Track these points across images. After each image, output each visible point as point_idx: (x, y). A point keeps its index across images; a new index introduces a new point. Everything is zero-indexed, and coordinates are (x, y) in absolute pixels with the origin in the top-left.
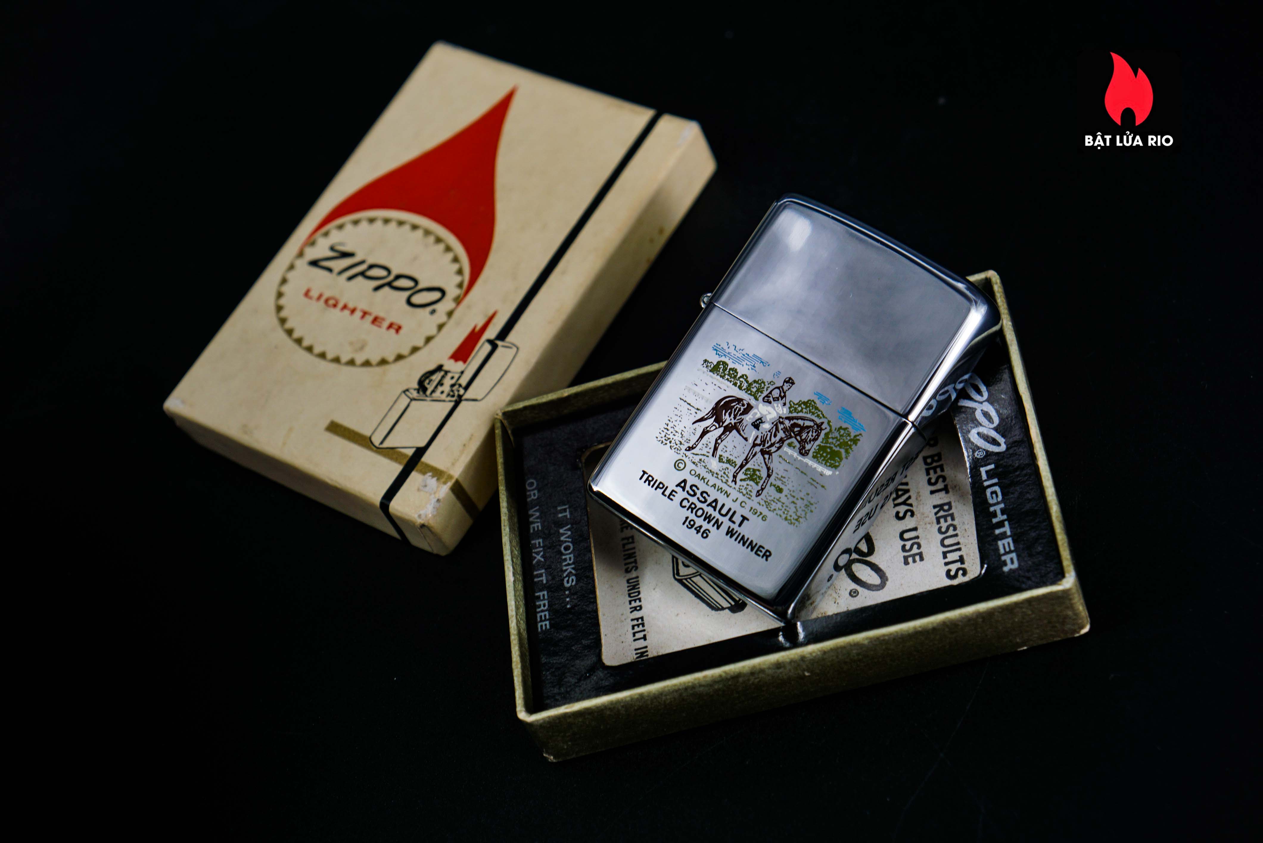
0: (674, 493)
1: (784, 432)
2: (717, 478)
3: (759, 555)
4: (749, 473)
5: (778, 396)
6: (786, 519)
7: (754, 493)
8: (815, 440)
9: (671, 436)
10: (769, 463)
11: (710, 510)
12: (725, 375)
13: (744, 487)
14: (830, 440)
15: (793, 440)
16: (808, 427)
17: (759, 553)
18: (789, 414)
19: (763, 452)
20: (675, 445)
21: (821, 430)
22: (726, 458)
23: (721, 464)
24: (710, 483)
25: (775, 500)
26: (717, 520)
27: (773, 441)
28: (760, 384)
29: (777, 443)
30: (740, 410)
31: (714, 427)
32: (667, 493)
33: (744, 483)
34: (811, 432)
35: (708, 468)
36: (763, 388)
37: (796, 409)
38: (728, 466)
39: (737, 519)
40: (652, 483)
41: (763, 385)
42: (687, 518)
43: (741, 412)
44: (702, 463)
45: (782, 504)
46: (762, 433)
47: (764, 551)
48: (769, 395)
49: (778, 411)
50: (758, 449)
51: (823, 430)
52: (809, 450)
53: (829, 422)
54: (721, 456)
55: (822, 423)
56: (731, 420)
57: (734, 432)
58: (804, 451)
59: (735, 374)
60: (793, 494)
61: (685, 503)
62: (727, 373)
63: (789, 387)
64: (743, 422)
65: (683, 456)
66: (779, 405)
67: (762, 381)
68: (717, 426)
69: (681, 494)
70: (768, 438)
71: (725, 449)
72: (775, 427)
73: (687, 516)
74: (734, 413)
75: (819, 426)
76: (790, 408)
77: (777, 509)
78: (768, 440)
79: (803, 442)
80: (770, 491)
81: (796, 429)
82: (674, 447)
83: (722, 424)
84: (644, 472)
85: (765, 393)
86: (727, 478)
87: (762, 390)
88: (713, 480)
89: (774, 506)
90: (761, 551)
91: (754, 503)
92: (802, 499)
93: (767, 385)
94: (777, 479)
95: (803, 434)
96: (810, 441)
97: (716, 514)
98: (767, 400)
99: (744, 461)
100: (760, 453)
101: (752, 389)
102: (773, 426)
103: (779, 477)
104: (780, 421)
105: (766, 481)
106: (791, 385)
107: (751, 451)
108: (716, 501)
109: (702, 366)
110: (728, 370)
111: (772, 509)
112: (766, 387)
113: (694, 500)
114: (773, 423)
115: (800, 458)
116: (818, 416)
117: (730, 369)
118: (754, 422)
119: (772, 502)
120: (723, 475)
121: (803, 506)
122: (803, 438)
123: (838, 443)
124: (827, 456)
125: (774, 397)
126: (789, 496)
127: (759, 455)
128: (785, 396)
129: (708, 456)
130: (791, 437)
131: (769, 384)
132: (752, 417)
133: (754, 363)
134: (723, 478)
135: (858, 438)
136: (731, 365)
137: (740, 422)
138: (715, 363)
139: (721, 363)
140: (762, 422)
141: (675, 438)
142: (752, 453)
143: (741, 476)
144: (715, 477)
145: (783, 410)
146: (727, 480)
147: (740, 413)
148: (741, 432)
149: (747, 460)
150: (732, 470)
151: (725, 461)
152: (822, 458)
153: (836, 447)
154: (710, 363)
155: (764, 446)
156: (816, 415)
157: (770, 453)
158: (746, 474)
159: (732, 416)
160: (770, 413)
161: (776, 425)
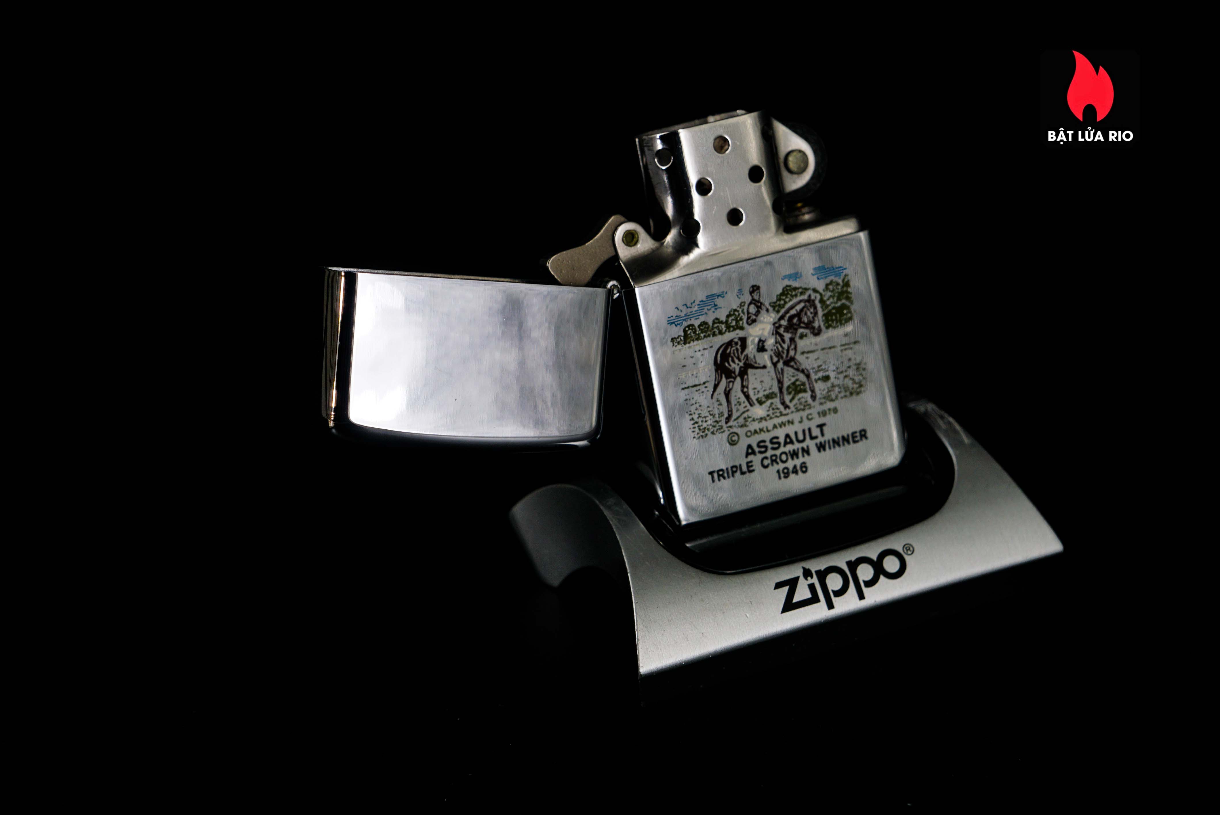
0: (750, 464)
1: (788, 332)
2: (771, 418)
3: (857, 442)
4: (791, 389)
5: (756, 309)
6: (851, 394)
7: (810, 400)
8: (816, 314)
9: (705, 425)
10: (799, 366)
11: (789, 448)
12: (699, 334)
13: (799, 404)
14: (828, 302)
15: (800, 331)
16: (802, 310)
17: (856, 439)
18: (778, 314)
19: (786, 363)
20: (714, 428)
21: (814, 301)
22: (763, 397)
23: (764, 405)
24: (770, 428)
25: (830, 389)
26: (803, 449)
27: (786, 347)
28: (734, 314)
29: (790, 345)
30: (737, 350)
31: (731, 384)
32: (745, 469)
33: (795, 401)
35: (757, 419)
36: (739, 315)
37: (779, 305)
38: (770, 401)
39: (816, 432)
40: (726, 475)
41: (737, 313)
42: (778, 471)
43: (740, 350)
44: (750, 420)
45: (838, 387)
46: (772, 350)
47: (858, 434)
48: (749, 316)
49: (768, 321)
50: (780, 365)
52: (819, 327)
53: (815, 291)
54: (757, 400)
55: (810, 296)
56: (738, 364)
57: (750, 371)
58: (815, 331)
59: (707, 326)
60: (839, 370)
61: (766, 462)
62: (700, 332)
63: (758, 294)
64: (749, 357)
65: (729, 430)
66: (765, 316)
67: (733, 310)
68: (732, 380)
69: (756, 459)
70: (780, 349)
71: (756, 391)
72: (777, 336)
73: (776, 470)
74: (736, 357)
75: (810, 302)
76: (774, 309)
77: (838, 394)
78: (782, 351)
79: (809, 325)
80: (820, 387)
82: (715, 430)
83: (735, 374)
84: (711, 473)
85: (745, 317)
86: (778, 411)
87: (740, 317)
88: (769, 424)
89: (833, 395)
90: (857, 437)
91: (817, 407)
92: (849, 367)
96: (813, 318)
97: (797, 446)
98: (752, 322)
99: (779, 385)
100: (785, 366)
101: (732, 325)
103: (817, 369)
104: (777, 327)
105: (810, 382)
106: (758, 291)
107: (777, 372)
108: (787, 436)
109: (674, 347)
110: (698, 329)
111: (834, 398)
113: (770, 453)
114: (773, 334)
115: (818, 339)
116: (802, 293)
117: (699, 326)
118: (758, 348)
119: (830, 393)
120: (774, 411)
121: (854, 372)
122: (806, 322)
123: (835, 299)
124: (836, 317)
125: (754, 313)
126: (837, 376)
127: (786, 369)
128: (761, 303)
129: (748, 410)
130: (796, 330)
132: (753, 346)
133: (713, 303)
134: (775, 414)
135: (846, 280)
136: (697, 323)
137: (747, 359)
138: (683, 334)
139: (687, 329)
140: (764, 342)
141: (709, 422)
142: (779, 372)
143: (787, 398)
144: (769, 419)
145: (771, 317)
146: (781, 412)
147: (741, 352)
148: (756, 365)
149: (780, 382)
150: (777, 401)
151: (765, 400)
152: (835, 322)
153: (836, 303)
154: (678, 338)
155: (782, 358)
156: (799, 294)
157: (793, 359)
158: (789, 393)
159: (737, 361)
160: (763, 329)
161: (777, 333)
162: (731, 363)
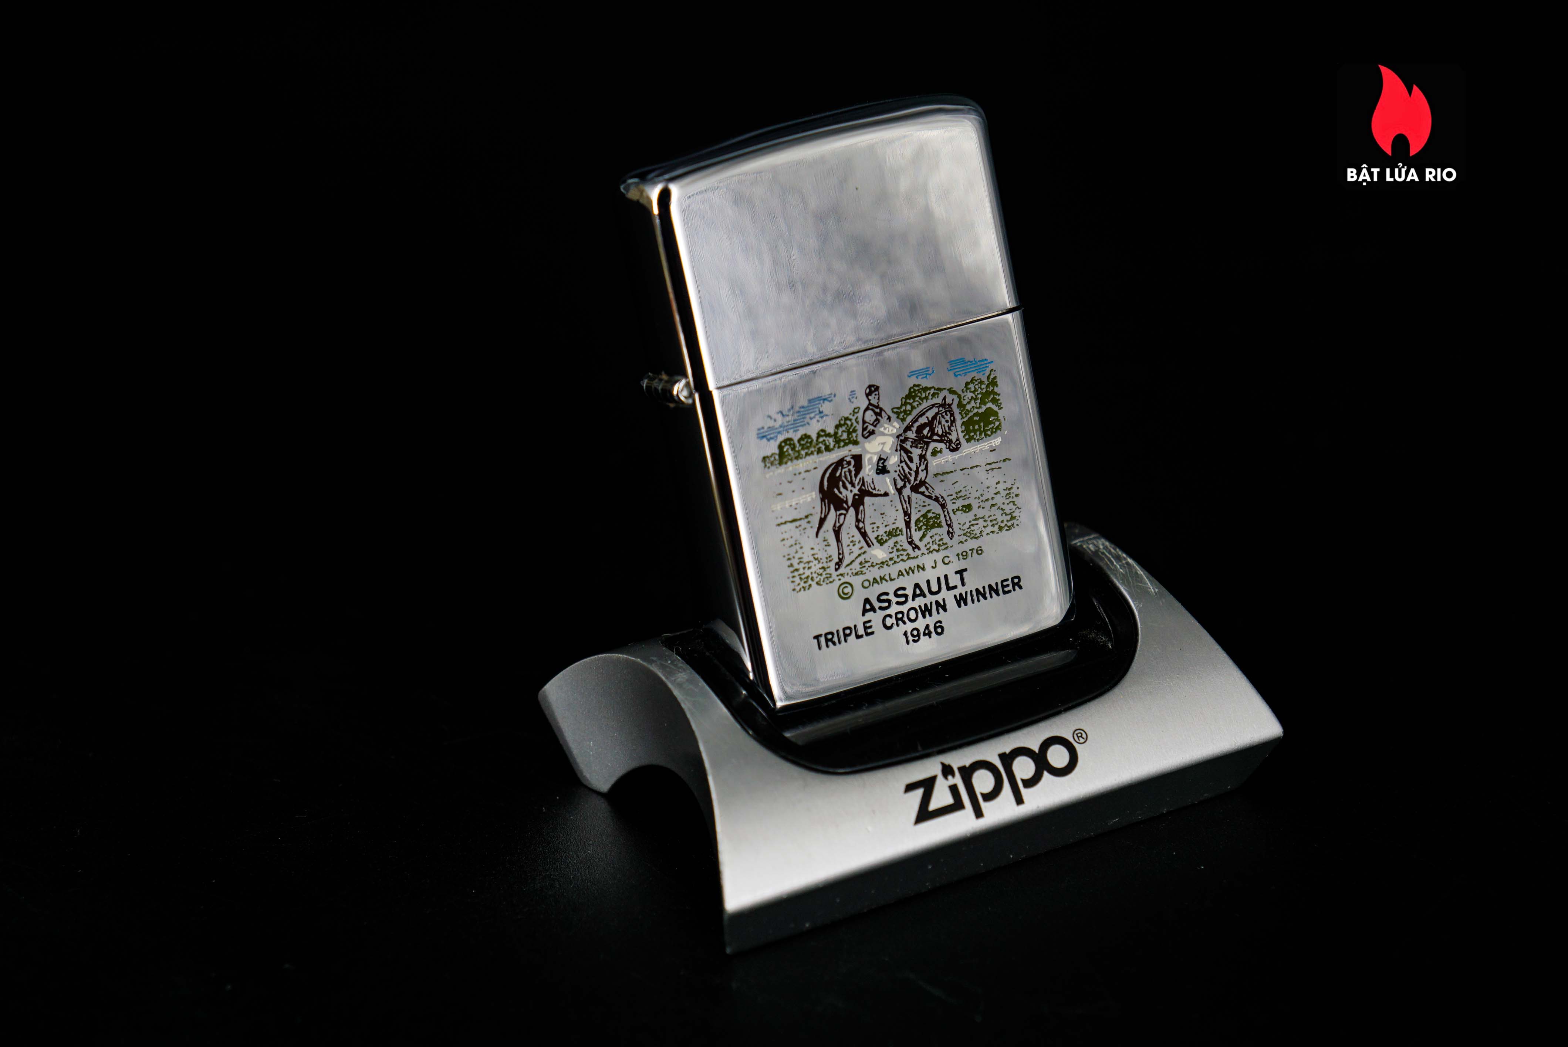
0: (868, 625)
1: (916, 447)
2: (895, 562)
3: (1010, 591)
4: (922, 524)
5: (874, 417)
6: (1000, 528)
8: (953, 422)
9: (808, 573)
10: (932, 493)
11: (920, 602)
12: (799, 452)
13: (931, 543)
14: (969, 407)
16: (934, 418)
17: (1006, 589)
18: (903, 424)
19: (915, 489)
20: (820, 577)
21: (950, 405)
22: (885, 535)
23: (886, 545)
24: (894, 575)
25: (973, 522)
26: (937, 602)
27: (914, 468)
28: (845, 424)
29: (920, 465)
30: (850, 471)
31: (842, 518)
33: (927, 539)
34: (942, 420)
35: (877, 564)
37: (905, 412)
38: (894, 539)
39: (954, 580)
41: (849, 423)
42: (905, 634)
43: (853, 473)
44: (867, 565)
45: (983, 519)
46: (896, 471)
47: (1010, 582)
48: (865, 426)
49: (890, 433)
50: (907, 491)
51: (952, 404)
52: (958, 439)
53: (951, 391)
54: (877, 538)
55: (944, 399)
56: (851, 491)
57: (867, 500)
58: (953, 445)
59: (809, 440)
60: (984, 498)
61: (889, 622)
62: (800, 448)
63: (877, 397)
64: (865, 481)
65: (840, 580)
66: (886, 426)
67: (843, 419)
68: (844, 512)
69: (876, 618)
71: (875, 526)
72: (902, 452)
73: (903, 632)
74: (848, 481)
75: (945, 405)
76: (898, 417)
77: (983, 529)
78: (909, 472)
79: (944, 438)
80: (960, 520)
81: (925, 432)
82: (822, 580)
83: (847, 504)
84: (817, 637)
85: (859, 428)
86: (905, 553)
88: (894, 570)
89: (976, 530)
90: (1008, 585)
91: (955, 547)
92: (998, 493)
93: (854, 418)
94: (954, 501)
95: (936, 429)
96: (950, 428)
97: (930, 599)
98: (868, 433)
99: (906, 518)
100: (913, 493)
101: (842, 438)
102: (899, 452)
103: (955, 496)
104: (901, 440)
105: (946, 513)
106: (877, 393)
107: (903, 501)
108: (917, 586)
109: (766, 469)
110: (797, 445)
111: (978, 535)
112: (853, 421)
113: (894, 609)
114: (896, 450)
116: (933, 395)
117: (799, 441)
118: (877, 469)
119: (972, 528)
120: (899, 553)
121: (1004, 500)
122: (940, 433)
123: (979, 401)
124: (980, 427)
125: (871, 423)
126: (982, 504)
127: (914, 496)
128: (881, 409)
130: (928, 444)
131: (853, 415)
132: (869, 466)
133: (817, 410)
134: (901, 557)
135: (992, 377)
136: (796, 437)
137: (863, 484)
138: (777, 451)
139: (783, 444)
140: (885, 460)
141: (813, 570)
142: (905, 501)
143: (916, 536)
144: (893, 564)
145: (894, 427)
146: (908, 554)
147: (855, 475)
148: (874, 492)
149: (907, 514)
150: (902, 539)
151: (887, 538)
152: (978, 433)
153: (980, 407)
154: (771, 456)
155: (909, 482)
157: (923, 483)
159: (849, 486)
160: (884, 444)
161: (902, 448)
162: (842, 489)
